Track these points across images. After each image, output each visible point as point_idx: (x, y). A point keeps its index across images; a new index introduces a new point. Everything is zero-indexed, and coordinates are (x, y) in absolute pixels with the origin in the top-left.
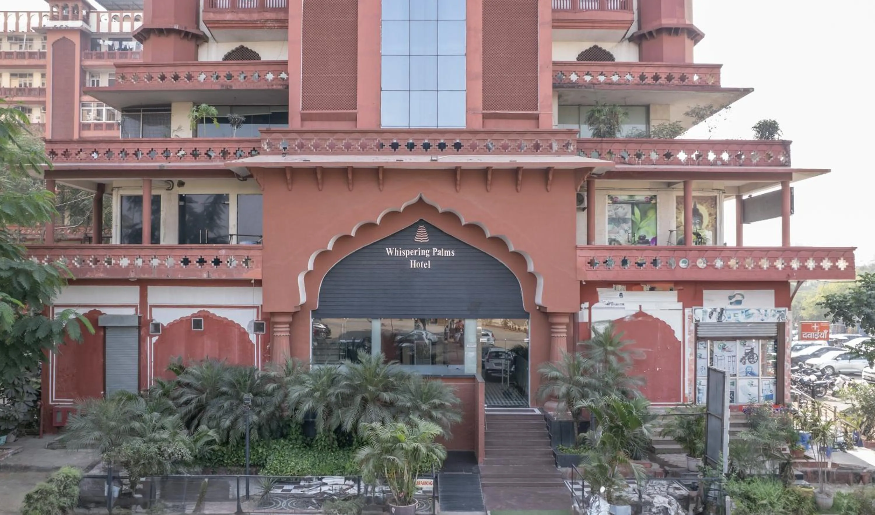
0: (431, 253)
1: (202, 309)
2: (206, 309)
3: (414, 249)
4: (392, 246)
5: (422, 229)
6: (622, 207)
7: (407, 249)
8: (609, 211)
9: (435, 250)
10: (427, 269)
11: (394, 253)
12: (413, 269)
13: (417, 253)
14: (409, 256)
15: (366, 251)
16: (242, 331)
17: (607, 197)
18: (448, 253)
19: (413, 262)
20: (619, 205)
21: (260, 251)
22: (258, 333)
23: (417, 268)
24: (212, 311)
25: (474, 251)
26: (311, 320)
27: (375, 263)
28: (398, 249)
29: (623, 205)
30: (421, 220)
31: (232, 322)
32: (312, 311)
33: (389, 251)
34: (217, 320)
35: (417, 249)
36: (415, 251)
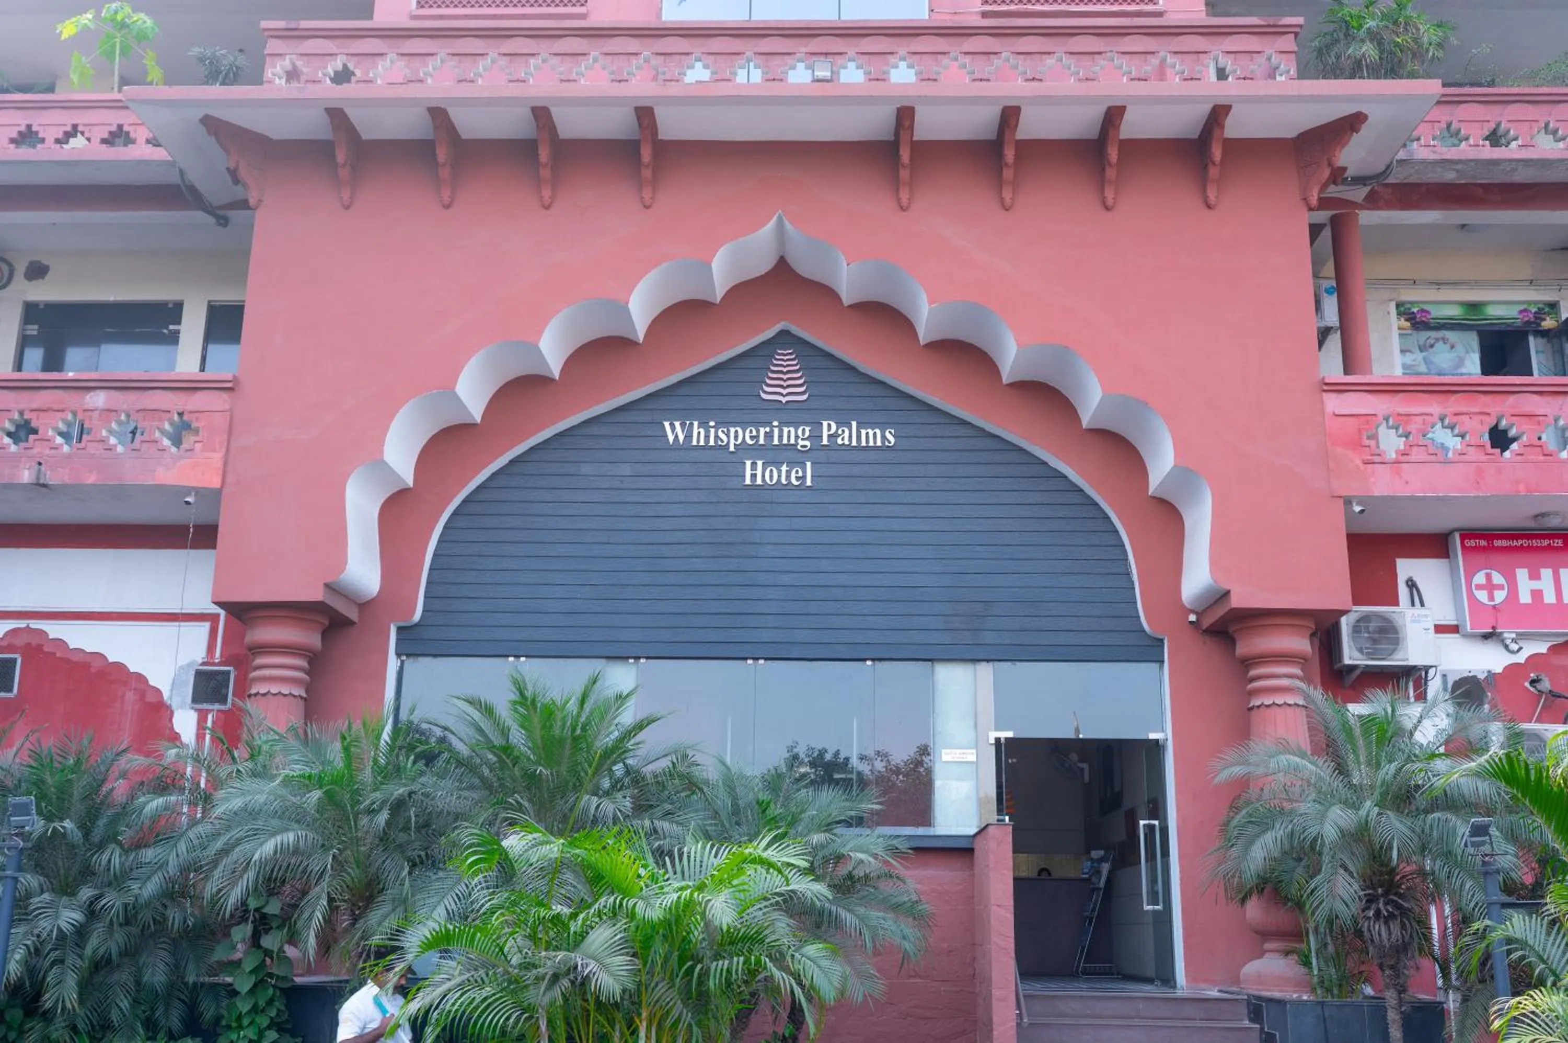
0: (815, 437)
1: (22, 624)
2: (35, 624)
3: (757, 424)
4: (685, 415)
5: (785, 360)
6: (1444, 340)
7: (735, 424)
8: (1403, 351)
9: (828, 428)
10: (802, 488)
11: (689, 437)
12: (753, 487)
13: (769, 436)
14: (742, 447)
15: (595, 430)
16: (150, 698)
17: (1393, 306)
18: (873, 437)
19: (754, 465)
20: (1433, 334)
21: (225, 396)
22: (205, 706)
23: (764, 487)
24: (54, 630)
25: (963, 431)
26: (393, 663)
27: (626, 469)
28: (704, 424)
29: (1449, 334)
30: (784, 333)
31: (120, 667)
32: (400, 630)
33: (674, 432)
34: (67, 661)
35: (769, 424)
36: (762, 431)
